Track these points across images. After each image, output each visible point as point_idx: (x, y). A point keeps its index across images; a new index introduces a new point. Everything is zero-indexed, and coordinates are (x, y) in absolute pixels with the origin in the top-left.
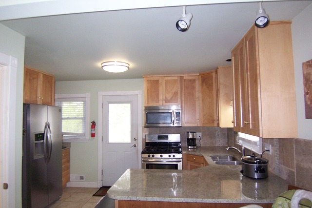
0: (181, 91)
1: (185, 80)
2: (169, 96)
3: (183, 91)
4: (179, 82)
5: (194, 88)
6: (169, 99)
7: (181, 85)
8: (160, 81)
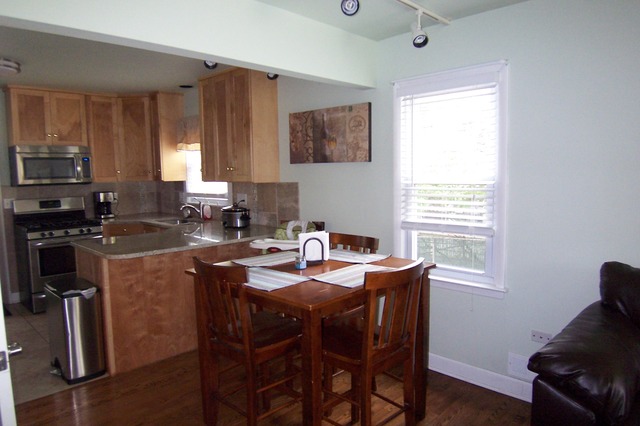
0: (88, 122)
1: (94, 103)
2: (65, 129)
3: (92, 122)
4: (82, 104)
5: (109, 118)
6: (65, 133)
7: (87, 111)
8: (46, 100)
